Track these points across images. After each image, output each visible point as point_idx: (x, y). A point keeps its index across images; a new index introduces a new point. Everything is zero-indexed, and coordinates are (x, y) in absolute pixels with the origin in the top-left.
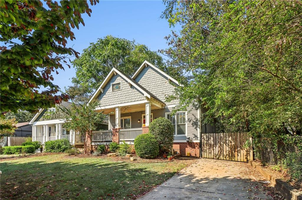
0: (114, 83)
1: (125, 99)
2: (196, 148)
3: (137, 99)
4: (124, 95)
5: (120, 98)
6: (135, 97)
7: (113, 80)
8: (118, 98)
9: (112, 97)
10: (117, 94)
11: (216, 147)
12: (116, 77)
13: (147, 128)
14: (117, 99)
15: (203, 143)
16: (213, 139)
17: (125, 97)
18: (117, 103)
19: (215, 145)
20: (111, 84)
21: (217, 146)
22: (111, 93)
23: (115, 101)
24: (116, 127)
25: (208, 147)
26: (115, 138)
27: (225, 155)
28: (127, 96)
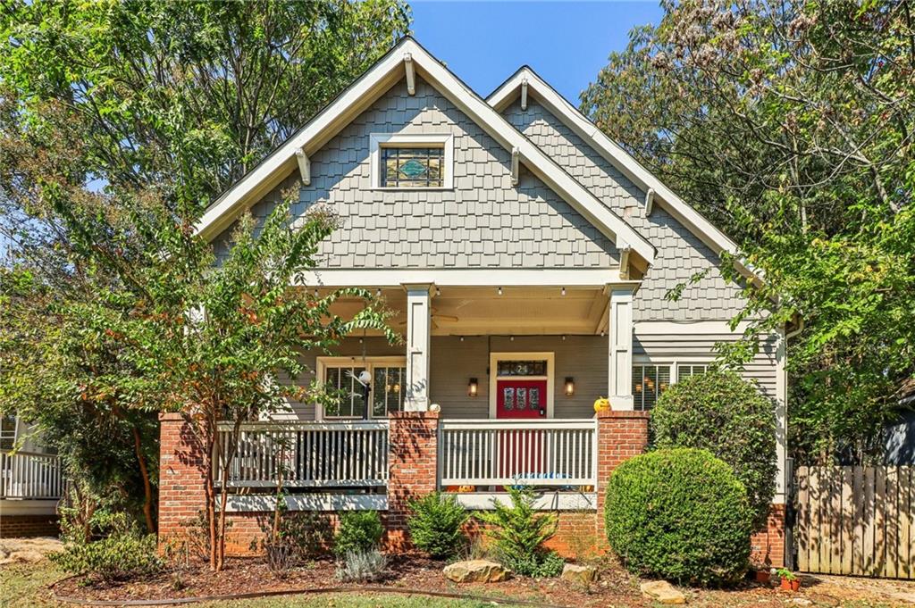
0: (395, 139)
1: (478, 247)
2: (772, 530)
3: (559, 260)
4: (471, 222)
5: (439, 236)
6: (544, 247)
7: (392, 117)
8: (426, 234)
9: (381, 222)
10: (418, 209)
11: (864, 527)
12: (412, 103)
13: (627, 422)
14: (413, 236)
15: (804, 508)
16: (850, 493)
17: (476, 235)
18: (421, 262)
19: (861, 520)
20: (376, 139)
21: (871, 520)
22: (368, 197)
23: (405, 247)
24: (406, 405)
25: (826, 527)
26: (414, 471)
27: (905, 558)
28: (488, 234)
